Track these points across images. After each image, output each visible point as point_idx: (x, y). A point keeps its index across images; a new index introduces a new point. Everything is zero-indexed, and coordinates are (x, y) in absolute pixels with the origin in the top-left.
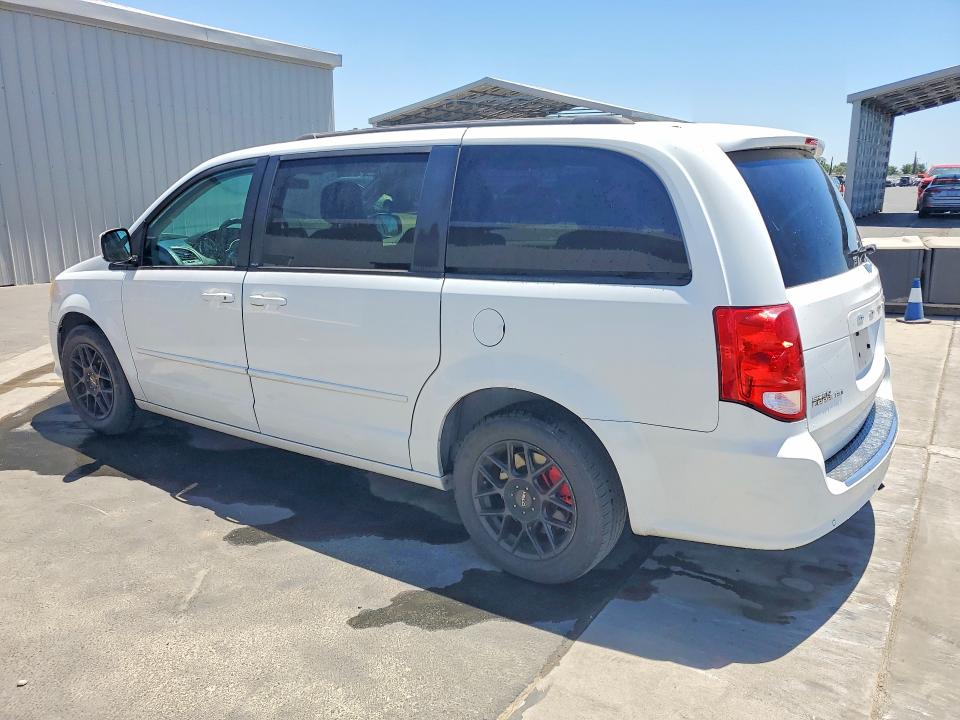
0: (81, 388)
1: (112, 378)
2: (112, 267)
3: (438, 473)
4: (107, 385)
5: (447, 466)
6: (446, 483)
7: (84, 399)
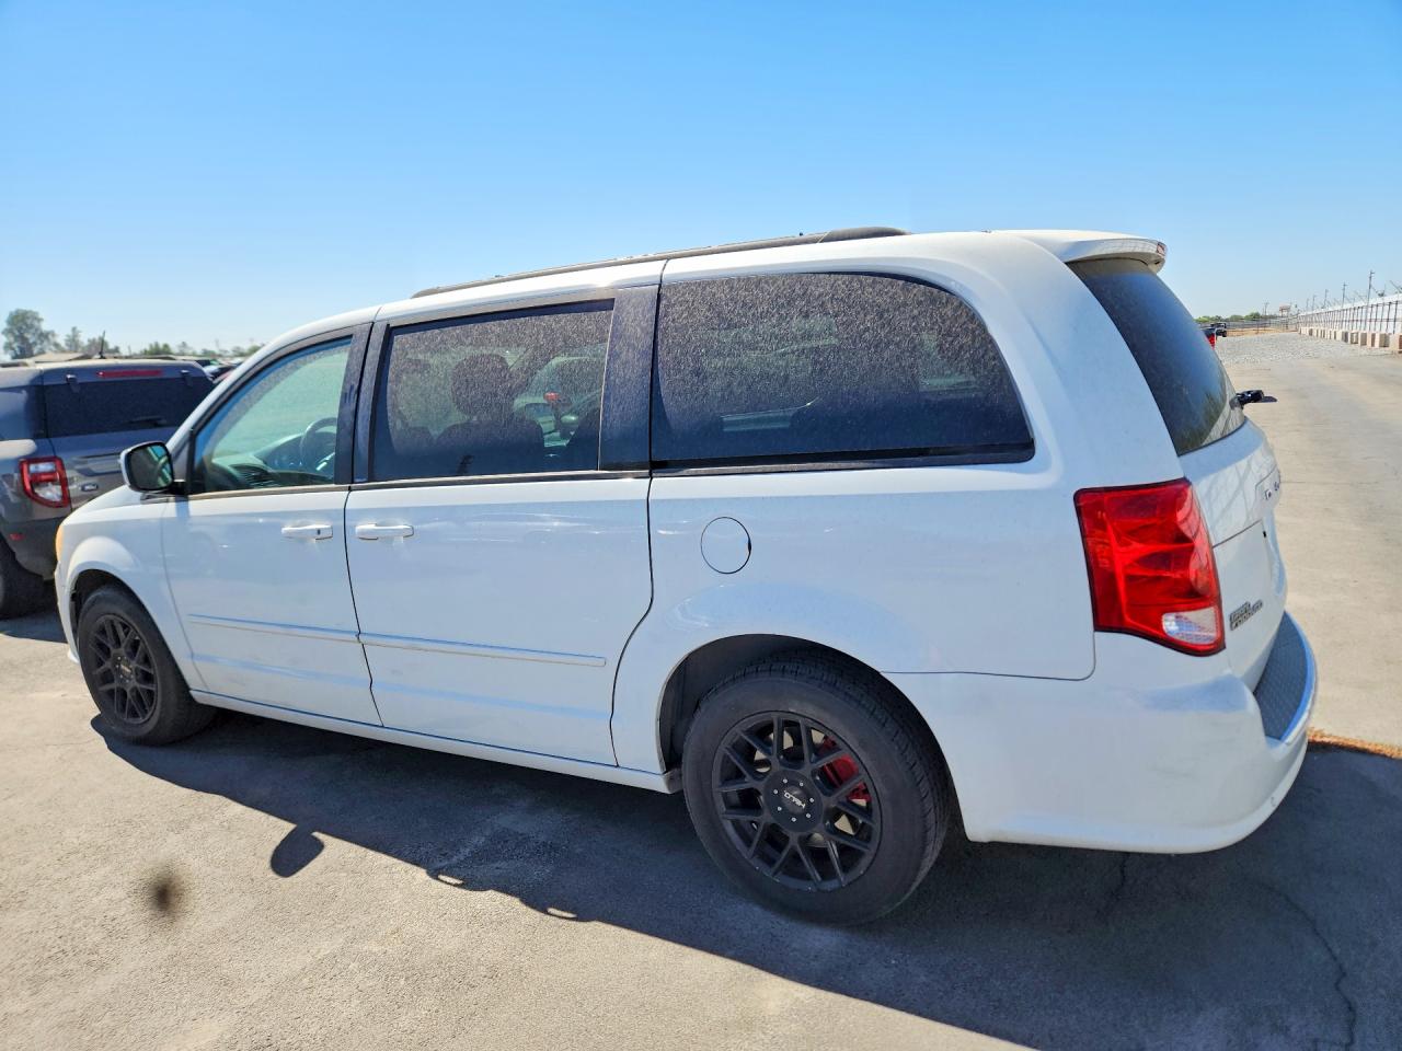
0: (107, 677)
1: (155, 671)
2: (145, 500)
3: (658, 770)
4: (148, 678)
5: (671, 757)
6: (670, 782)
7: (111, 693)
